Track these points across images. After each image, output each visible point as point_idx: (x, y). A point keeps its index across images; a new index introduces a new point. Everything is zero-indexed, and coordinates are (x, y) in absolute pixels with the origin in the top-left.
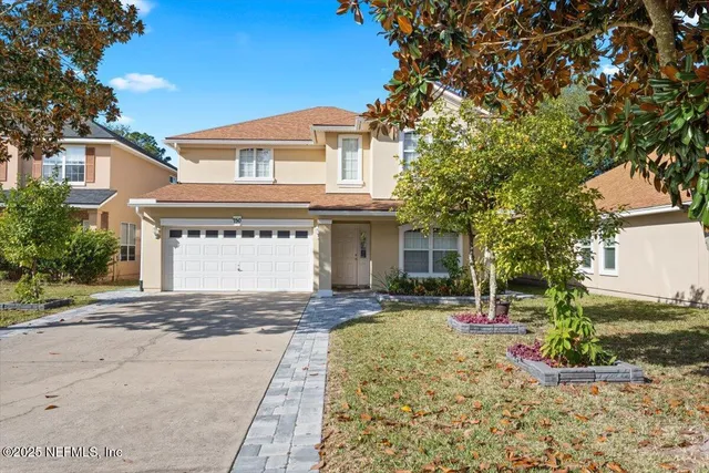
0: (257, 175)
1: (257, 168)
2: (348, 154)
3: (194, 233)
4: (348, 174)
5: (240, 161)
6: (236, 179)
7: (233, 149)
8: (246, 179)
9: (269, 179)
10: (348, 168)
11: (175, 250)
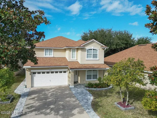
0: (49, 55)
1: (49, 53)
2: (73, 53)
3: (39, 73)
4: (73, 57)
5: (45, 52)
6: (45, 56)
7: (43, 49)
8: (46, 56)
9: (52, 56)
10: (73, 56)
11: (34, 77)
